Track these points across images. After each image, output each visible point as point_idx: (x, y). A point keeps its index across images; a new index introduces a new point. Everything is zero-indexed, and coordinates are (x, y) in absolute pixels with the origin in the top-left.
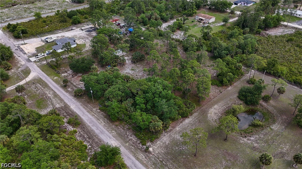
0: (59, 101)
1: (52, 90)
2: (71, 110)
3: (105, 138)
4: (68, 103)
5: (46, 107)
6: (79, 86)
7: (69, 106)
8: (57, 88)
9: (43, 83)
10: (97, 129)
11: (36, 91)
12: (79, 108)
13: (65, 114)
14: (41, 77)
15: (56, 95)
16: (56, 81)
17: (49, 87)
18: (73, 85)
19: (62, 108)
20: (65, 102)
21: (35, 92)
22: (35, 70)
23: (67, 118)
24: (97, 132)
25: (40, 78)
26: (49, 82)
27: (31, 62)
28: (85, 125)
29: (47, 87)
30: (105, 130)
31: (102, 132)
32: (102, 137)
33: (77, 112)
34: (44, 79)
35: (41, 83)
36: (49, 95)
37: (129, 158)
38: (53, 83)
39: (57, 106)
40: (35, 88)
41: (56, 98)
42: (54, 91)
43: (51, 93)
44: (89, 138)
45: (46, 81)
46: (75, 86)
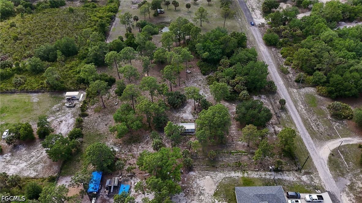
0: (293, 94)
1: (298, 111)
2: (284, 81)
3: (266, 53)
4: (285, 87)
5: (307, 95)
6: (267, 101)
7: (284, 85)
8: (292, 111)
9: (309, 128)
10: (269, 59)
11: (317, 120)
12: (276, 79)
13: (290, 80)
14: (312, 141)
15: (295, 102)
16: (292, 122)
17: (301, 118)
18: (272, 106)
19: (291, 87)
20: (288, 90)
21: (319, 119)
22: (321, 164)
23: (289, 77)
24: (270, 58)
25: (312, 139)
26: (300, 126)
27: (329, 192)
28: (276, 65)
29: (304, 118)
30: (264, 57)
31: (266, 56)
32: (268, 54)
33: (279, 76)
34: (307, 134)
35: (311, 129)
36: (303, 107)
37: (259, 40)
38: (296, 122)
39: (296, 91)
40: (318, 125)
41: (296, 99)
42: (297, 109)
43: (300, 108)
44: (277, 58)
45: (304, 128)
46: (272, 104)
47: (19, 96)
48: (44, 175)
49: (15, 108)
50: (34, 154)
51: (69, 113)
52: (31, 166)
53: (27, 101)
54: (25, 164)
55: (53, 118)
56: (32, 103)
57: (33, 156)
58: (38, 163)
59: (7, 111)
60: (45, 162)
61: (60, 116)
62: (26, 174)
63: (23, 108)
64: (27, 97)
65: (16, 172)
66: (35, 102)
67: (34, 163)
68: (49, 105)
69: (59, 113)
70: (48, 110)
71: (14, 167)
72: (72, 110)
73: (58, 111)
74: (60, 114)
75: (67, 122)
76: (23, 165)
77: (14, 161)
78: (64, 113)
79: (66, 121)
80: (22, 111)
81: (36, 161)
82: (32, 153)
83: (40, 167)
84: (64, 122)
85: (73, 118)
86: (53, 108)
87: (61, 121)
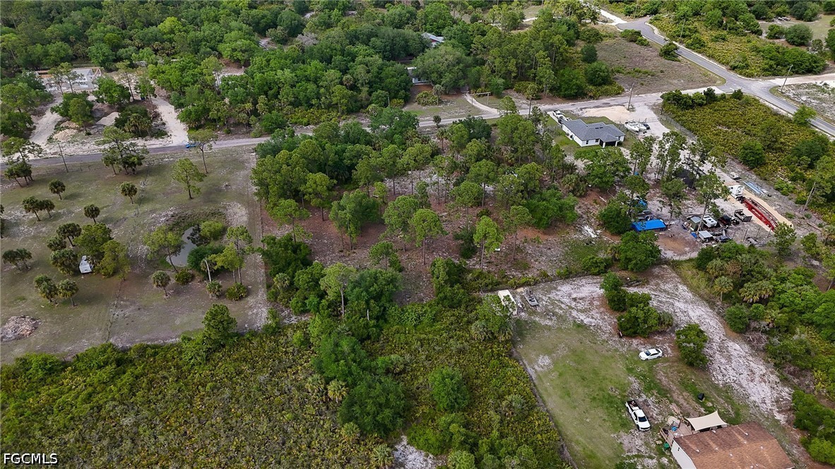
47: (550, 395)
48: (673, 277)
49: (585, 383)
50: (654, 302)
51: (549, 298)
52: (673, 296)
53: (554, 375)
54: (677, 304)
55: (574, 313)
56: (555, 363)
57: (661, 302)
58: (665, 291)
59: (601, 393)
60: (657, 284)
61: (563, 306)
62: (689, 295)
63: (577, 370)
64: (542, 381)
65: (695, 307)
66: (552, 358)
67: (668, 294)
68: (547, 333)
69: (557, 310)
70: (560, 329)
71: (691, 314)
72: (541, 296)
73: (555, 314)
74: (561, 308)
75: (572, 291)
76: (680, 305)
77: (683, 318)
78: (553, 304)
79: (570, 295)
80: (586, 366)
81: (663, 295)
82: (655, 305)
83: (668, 287)
84: (574, 296)
85: (559, 288)
86: (550, 323)
87: (575, 299)
